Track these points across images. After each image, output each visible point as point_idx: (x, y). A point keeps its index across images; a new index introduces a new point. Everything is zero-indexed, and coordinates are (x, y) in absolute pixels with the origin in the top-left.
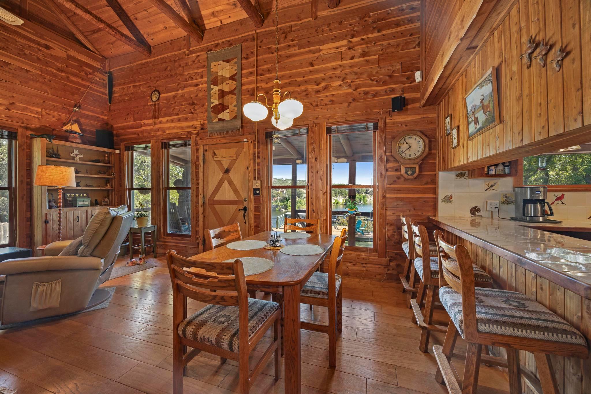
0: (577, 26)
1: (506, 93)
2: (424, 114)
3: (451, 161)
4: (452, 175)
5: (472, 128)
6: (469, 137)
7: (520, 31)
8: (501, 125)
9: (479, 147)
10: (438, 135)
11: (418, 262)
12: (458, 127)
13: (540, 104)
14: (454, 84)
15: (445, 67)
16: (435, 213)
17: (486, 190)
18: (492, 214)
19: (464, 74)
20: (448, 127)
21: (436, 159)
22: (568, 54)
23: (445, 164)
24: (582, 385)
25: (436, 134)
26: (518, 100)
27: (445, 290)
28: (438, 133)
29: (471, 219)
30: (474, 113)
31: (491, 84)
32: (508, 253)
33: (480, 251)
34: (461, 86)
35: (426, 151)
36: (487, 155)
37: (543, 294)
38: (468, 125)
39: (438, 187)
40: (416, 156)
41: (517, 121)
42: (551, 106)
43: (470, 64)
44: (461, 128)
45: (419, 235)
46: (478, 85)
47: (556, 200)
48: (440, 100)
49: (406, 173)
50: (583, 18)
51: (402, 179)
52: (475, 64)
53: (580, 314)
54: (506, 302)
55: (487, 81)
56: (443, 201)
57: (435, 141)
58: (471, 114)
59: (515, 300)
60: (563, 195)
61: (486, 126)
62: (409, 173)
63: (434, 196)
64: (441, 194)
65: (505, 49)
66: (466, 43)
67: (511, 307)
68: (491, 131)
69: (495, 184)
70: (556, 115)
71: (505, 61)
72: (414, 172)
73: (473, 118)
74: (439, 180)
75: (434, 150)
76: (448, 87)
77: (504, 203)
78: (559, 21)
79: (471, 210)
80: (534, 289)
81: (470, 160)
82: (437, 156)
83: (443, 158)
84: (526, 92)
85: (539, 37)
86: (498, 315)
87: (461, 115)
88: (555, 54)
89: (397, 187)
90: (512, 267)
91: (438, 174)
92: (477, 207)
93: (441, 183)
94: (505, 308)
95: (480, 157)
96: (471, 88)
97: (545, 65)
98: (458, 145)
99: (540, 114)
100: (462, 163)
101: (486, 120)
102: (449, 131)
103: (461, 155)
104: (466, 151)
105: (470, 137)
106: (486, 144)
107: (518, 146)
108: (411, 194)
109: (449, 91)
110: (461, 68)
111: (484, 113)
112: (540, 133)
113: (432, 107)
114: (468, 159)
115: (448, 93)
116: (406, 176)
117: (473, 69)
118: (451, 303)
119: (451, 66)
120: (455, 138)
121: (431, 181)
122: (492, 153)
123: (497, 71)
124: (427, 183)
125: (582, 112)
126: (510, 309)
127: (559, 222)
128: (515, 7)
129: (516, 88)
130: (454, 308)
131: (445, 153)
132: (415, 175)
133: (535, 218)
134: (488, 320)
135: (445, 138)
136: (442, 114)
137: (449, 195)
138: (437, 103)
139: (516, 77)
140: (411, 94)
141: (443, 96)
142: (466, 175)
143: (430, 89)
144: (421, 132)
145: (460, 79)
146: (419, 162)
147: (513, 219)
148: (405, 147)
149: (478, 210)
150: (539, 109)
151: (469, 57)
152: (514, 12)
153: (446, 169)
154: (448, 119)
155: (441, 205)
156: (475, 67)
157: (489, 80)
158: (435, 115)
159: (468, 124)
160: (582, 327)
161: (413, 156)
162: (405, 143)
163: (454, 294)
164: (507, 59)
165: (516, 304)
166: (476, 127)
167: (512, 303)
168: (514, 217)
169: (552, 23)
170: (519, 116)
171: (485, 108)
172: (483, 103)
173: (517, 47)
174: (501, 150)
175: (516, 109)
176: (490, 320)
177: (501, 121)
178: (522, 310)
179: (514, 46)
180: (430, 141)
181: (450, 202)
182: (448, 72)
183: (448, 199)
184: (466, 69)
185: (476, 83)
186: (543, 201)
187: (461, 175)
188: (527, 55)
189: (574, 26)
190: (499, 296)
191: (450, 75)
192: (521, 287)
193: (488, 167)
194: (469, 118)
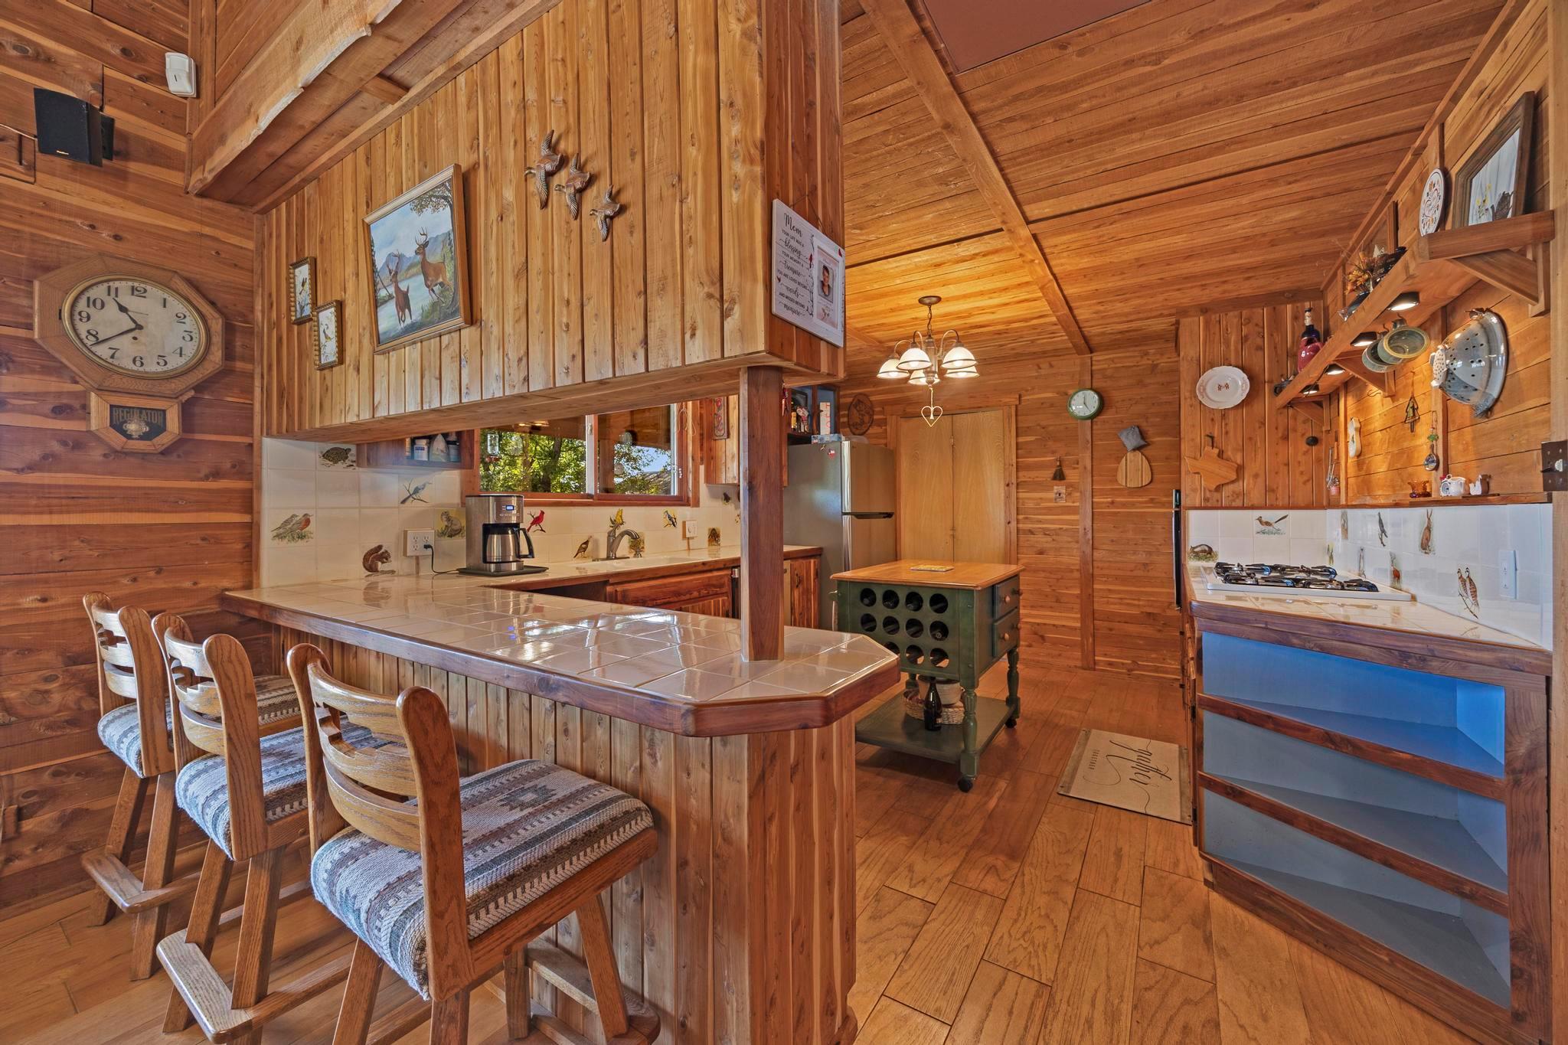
0: (638, 158)
1: (487, 250)
2: (202, 223)
3: (312, 407)
4: (310, 453)
5: (388, 318)
6: (379, 342)
7: (524, 107)
8: (473, 328)
9: (412, 378)
10: (258, 315)
11: (198, 781)
12: (340, 306)
13: (568, 302)
14: (326, 167)
15: (308, 88)
16: (251, 575)
17: (404, 502)
18: (418, 564)
19: (361, 151)
20: (303, 296)
21: (252, 392)
22: (623, 209)
23: (290, 416)
24: (642, 909)
25: (252, 310)
26: (517, 276)
27: (337, 856)
28: (258, 307)
29: (364, 584)
30: (395, 276)
31: (448, 209)
32: (513, 670)
33: (410, 673)
34: (349, 185)
35: (211, 357)
36: (436, 405)
37: (569, 743)
38: (376, 307)
39: (259, 488)
40: (169, 367)
41: (514, 329)
42: (589, 310)
43: (382, 127)
44: (349, 311)
45: (210, 674)
46: (411, 201)
47: (532, 524)
48: (269, 200)
49: (118, 426)
50: (649, 148)
51: (96, 454)
52: (398, 136)
53: (637, 764)
54: (511, 803)
55: (437, 197)
56: (280, 536)
57: (250, 332)
58: (385, 277)
59: (526, 786)
60: (542, 513)
61: (432, 323)
62: (132, 427)
63: (246, 518)
64: (272, 513)
65: (486, 137)
66: (381, 52)
67: (526, 812)
68: (445, 339)
69: (424, 485)
70: (598, 333)
71: (486, 166)
72: (156, 429)
73: (392, 290)
74: (265, 465)
75: (243, 359)
76: (303, 169)
77: (442, 534)
78: (607, 131)
79: (366, 559)
80: (550, 739)
81: (382, 413)
82: (257, 383)
83: (281, 396)
84: (536, 263)
85: (567, 145)
86: (509, 855)
87: (350, 269)
88: (597, 198)
89: (61, 482)
90: (497, 699)
91: (260, 442)
92: (380, 547)
93: (270, 477)
94: (515, 821)
95: (412, 407)
96: (385, 203)
97: (578, 214)
98: (341, 360)
99: (567, 326)
100: (355, 419)
101: (434, 305)
102: (307, 311)
103: (349, 394)
104: (366, 385)
105: (381, 343)
106: (430, 373)
107: (516, 392)
108: (139, 511)
109: (305, 181)
110: (355, 127)
111: (428, 286)
112: (568, 369)
113: (234, 210)
114: (374, 409)
115: (298, 189)
116: (116, 440)
117: (391, 150)
118: (372, 895)
119: (327, 98)
120: (327, 337)
121: (234, 466)
122: (450, 400)
123: (465, 181)
124: (216, 474)
125: (645, 342)
126: (526, 818)
127: (541, 570)
128: (512, 41)
129: (513, 246)
130: (388, 908)
131: (291, 379)
132: (164, 440)
133: (504, 566)
134: (491, 888)
135: (290, 330)
136: (278, 248)
137: (300, 514)
138: (257, 208)
139: (513, 217)
140: (145, 123)
141: (283, 190)
142: (352, 455)
143: (240, 140)
144: (190, 282)
145: (349, 158)
146: (186, 390)
147: (463, 572)
148: (108, 320)
149: (384, 557)
150: (565, 312)
151: (383, 105)
152: (509, 51)
153: (291, 432)
154: (303, 272)
155: (269, 548)
156: (398, 143)
157: (445, 198)
158: (251, 245)
159: (376, 303)
160: (642, 788)
161: (152, 367)
162: (112, 309)
163: (373, 854)
164: (490, 163)
165: (529, 797)
166: (401, 320)
167: (522, 798)
168: (465, 566)
169: (592, 125)
170: (520, 318)
171: (431, 272)
172: (424, 254)
173: (516, 142)
174: (475, 397)
175: (513, 300)
176: (497, 886)
177: (472, 318)
178: (547, 808)
179: (509, 138)
180: (229, 329)
181: (302, 537)
182: (309, 116)
183: (296, 529)
184: (369, 139)
185: (400, 192)
186: (517, 525)
187: (335, 456)
188: (543, 173)
189: (633, 154)
190: (491, 794)
191: (318, 126)
192: (520, 745)
193: (413, 441)
194: (379, 286)
